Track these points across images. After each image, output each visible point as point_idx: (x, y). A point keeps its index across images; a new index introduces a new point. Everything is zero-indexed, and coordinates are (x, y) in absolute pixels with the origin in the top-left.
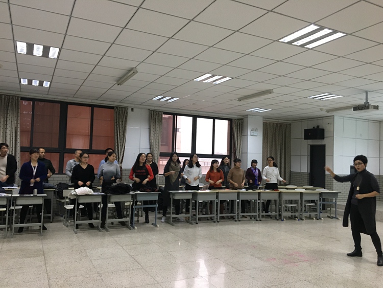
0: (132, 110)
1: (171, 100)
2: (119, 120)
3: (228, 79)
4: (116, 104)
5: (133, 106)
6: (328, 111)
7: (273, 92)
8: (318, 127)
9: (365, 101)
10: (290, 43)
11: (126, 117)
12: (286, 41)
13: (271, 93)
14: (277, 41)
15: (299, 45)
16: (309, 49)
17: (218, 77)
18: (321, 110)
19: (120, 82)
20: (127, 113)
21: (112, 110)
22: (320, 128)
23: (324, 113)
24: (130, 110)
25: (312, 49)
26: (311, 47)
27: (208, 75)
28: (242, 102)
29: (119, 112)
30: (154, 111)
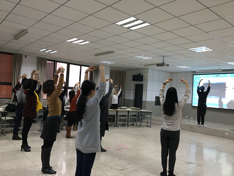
0: (26, 56)
1: (52, 52)
2: (16, 62)
3: (87, 42)
4: (14, 52)
5: (26, 54)
6: (145, 66)
7: (114, 53)
8: (140, 74)
9: (162, 61)
10: (122, 25)
11: (21, 61)
12: (119, 24)
13: (113, 53)
14: (114, 23)
15: (126, 27)
16: (132, 30)
17: (81, 41)
18: (141, 64)
19: (16, 38)
20: (22, 58)
21: (11, 55)
22: (141, 75)
23: (143, 67)
24: (24, 57)
25: (133, 30)
26: (133, 29)
27: (75, 39)
28: (97, 57)
29: (16, 58)
30: (41, 58)
